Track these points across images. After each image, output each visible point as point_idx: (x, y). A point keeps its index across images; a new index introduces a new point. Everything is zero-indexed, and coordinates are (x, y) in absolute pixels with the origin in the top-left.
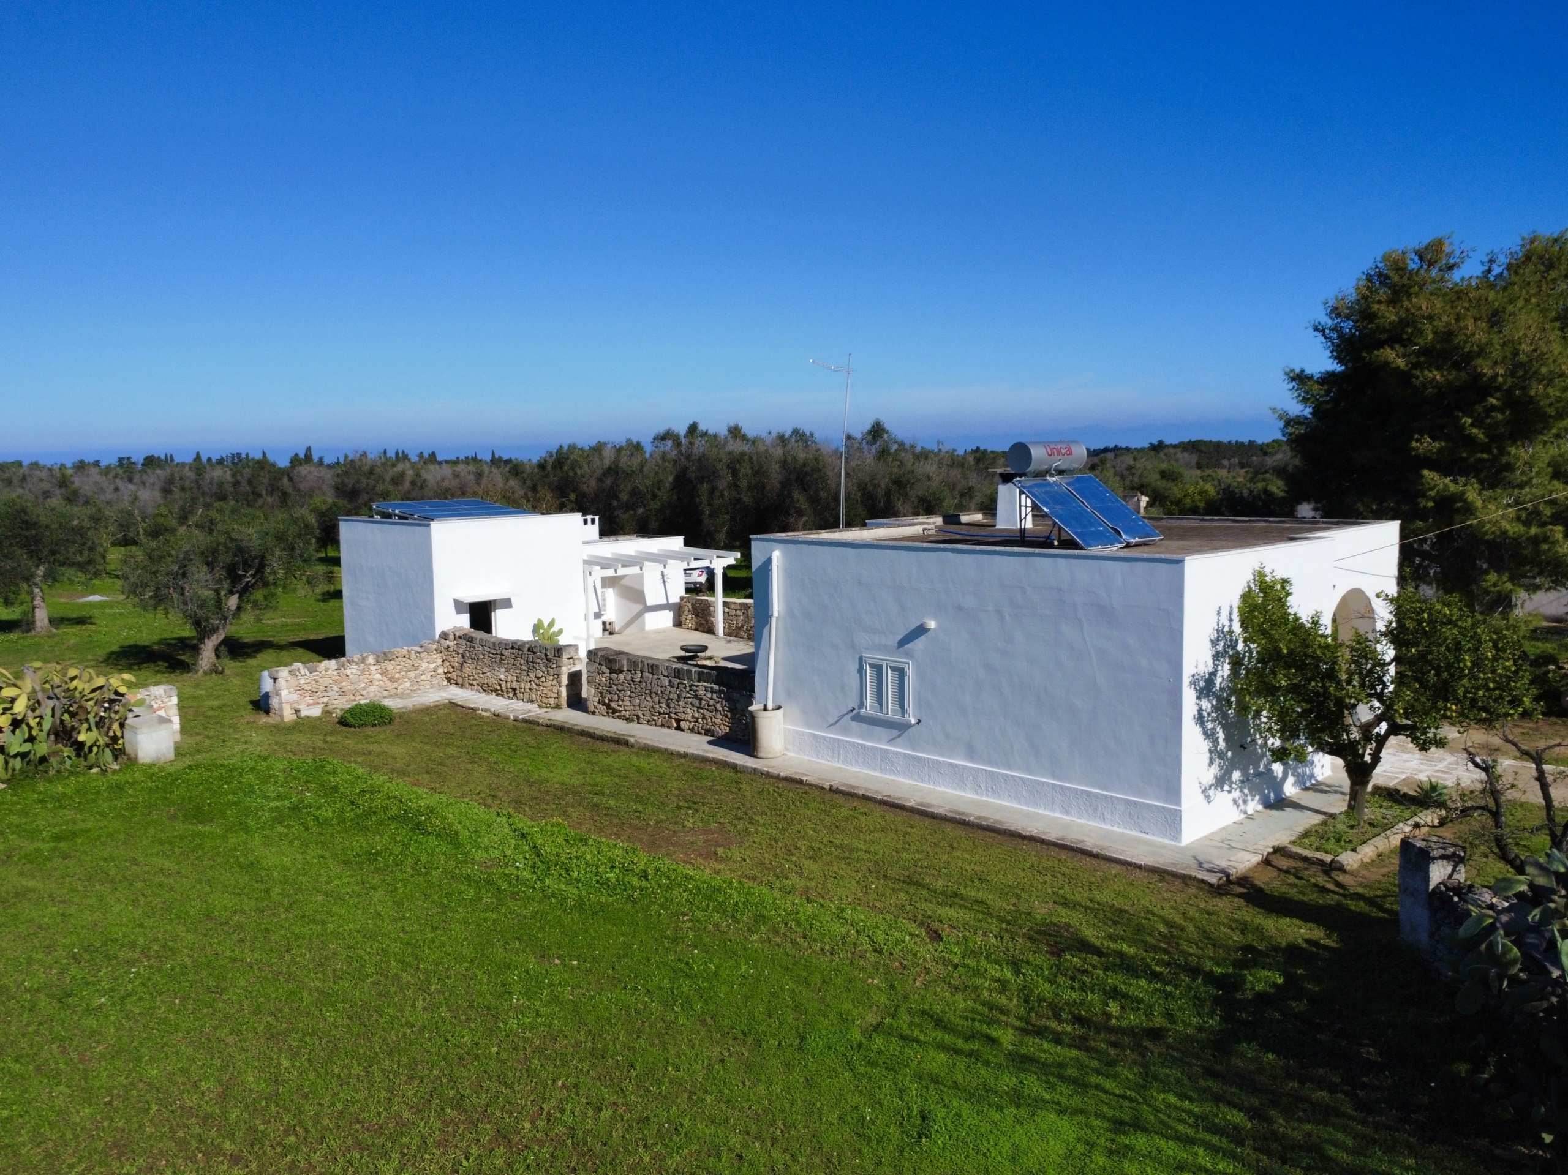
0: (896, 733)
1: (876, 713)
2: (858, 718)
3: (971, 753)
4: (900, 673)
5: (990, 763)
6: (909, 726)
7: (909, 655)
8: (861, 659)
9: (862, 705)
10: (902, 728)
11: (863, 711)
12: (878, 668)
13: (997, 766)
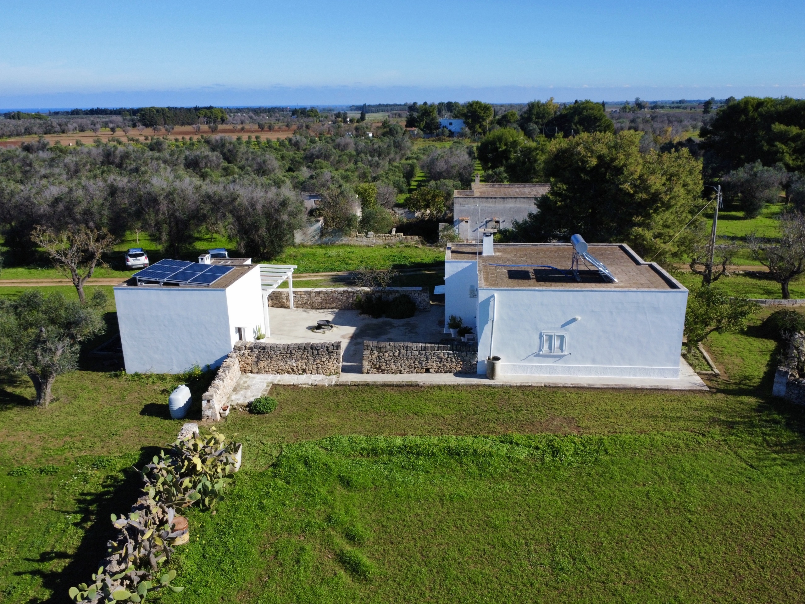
0: (557, 359)
1: (548, 353)
2: (537, 355)
3: (594, 361)
4: (562, 337)
5: (602, 363)
6: (565, 355)
7: (565, 330)
8: (541, 334)
9: (540, 350)
10: (560, 357)
11: (541, 353)
12: (550, 337)
13: (605, 364)
